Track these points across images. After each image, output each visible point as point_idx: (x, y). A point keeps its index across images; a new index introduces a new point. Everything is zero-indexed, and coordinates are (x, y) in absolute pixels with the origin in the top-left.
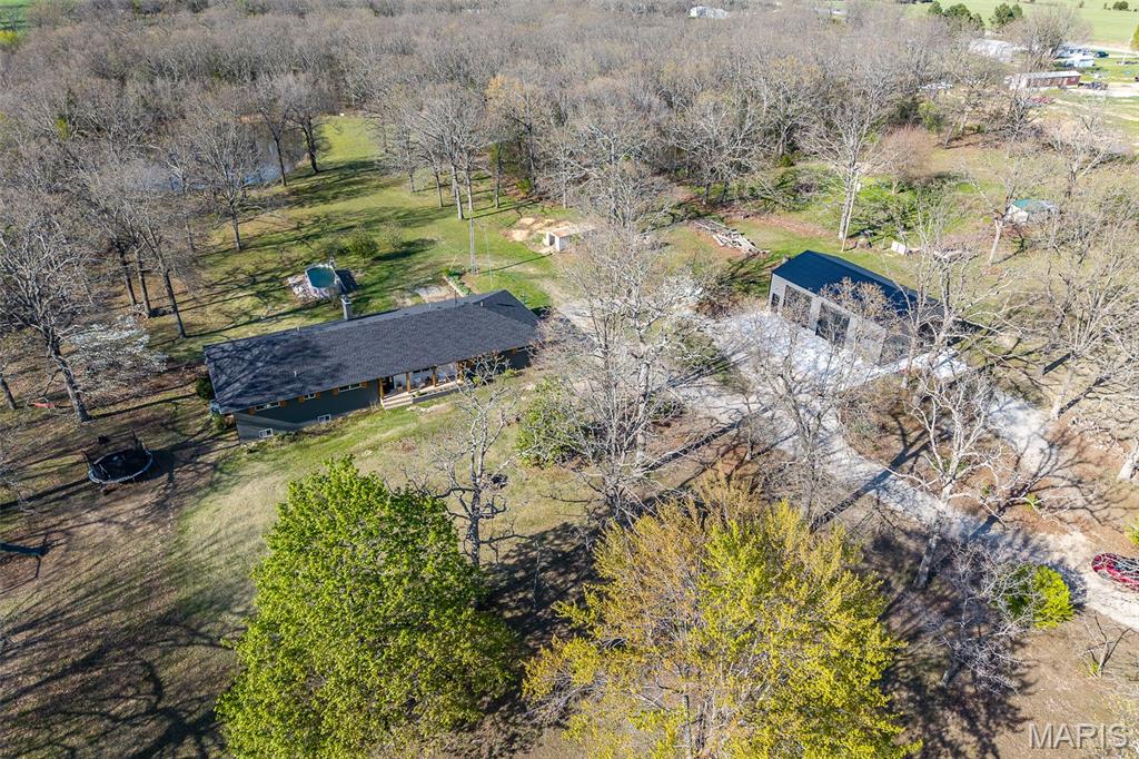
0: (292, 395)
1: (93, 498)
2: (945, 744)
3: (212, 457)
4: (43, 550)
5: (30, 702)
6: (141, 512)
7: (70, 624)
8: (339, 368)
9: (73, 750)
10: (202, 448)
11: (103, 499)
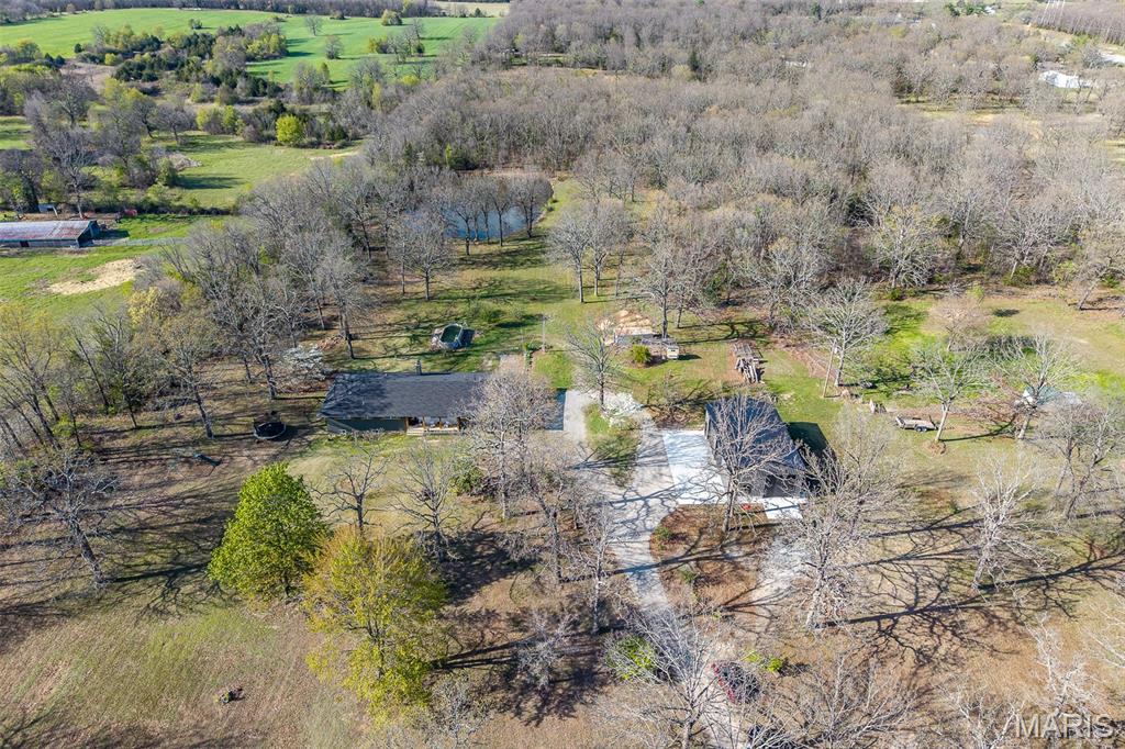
0: (356, 416)
1: (252, 443)
2: (518, 707)
3: (311, 438)
4: (218, 463)
5: (177, 529)
6: (265, 458)
7: (208, 501)
8: (388, 405)
9: (180, 554)
10: (312, 431)
11: (255, 445)
